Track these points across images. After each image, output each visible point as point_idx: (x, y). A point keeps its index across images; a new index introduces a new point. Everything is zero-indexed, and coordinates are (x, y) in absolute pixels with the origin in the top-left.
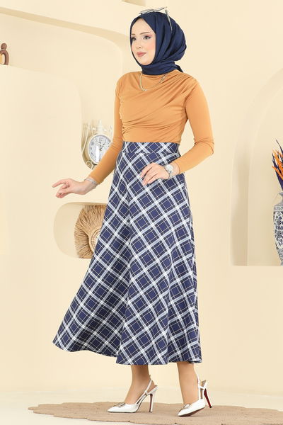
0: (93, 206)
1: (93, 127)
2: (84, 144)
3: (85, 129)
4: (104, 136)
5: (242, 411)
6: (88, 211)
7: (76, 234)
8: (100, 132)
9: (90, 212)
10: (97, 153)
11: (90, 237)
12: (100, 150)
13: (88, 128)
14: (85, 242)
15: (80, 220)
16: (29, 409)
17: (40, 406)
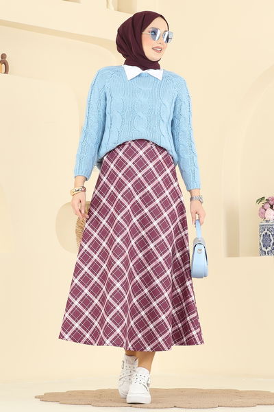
5: (236, 393)
16: (36, 397)
17: (45, 394)
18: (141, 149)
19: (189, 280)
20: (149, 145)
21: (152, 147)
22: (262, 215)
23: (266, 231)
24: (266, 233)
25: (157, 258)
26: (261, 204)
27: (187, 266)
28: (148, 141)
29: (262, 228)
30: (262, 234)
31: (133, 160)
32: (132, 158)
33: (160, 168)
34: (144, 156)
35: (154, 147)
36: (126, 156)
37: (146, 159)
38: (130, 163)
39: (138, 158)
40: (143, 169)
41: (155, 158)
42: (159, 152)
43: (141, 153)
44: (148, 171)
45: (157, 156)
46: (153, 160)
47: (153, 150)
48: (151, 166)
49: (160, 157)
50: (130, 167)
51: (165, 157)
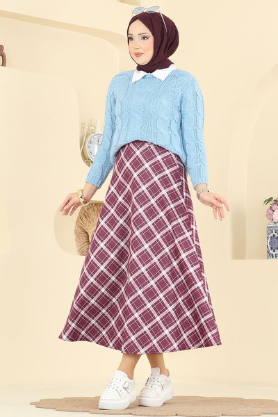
0: (92, 204)
1: (92, 126)
2: (82, 143)
3: (83, 128)
5: (242, 402)
7: (76, 231)
8: (98, 131)
9: (90, 210)
11: (90, 235)
13: (87, 127)
14: (85, 240)
15: (80, 217)
16: (31, 404)
17: (41, 400)
18: (138, 149)
20: (146, 146)
21: (150, 147)
22: (270, 217)
23: (274, 233)
24: (274, 235)
25: (152, 259)
26: (269, 205)
29: (270, 230)
30: (270, 236)
31: (130, 161)
32: (130, 158)
33: (157, 168)
34: (140, 156)
35: (152, 147)
36: (125, 156)
37: (142, 159)
38: (128, 164)
39: (135, 159)
40: (138, 169)
41: (153, 158)
42: (158, 152)
43: (138, 153)
44: (144, 171)
45: (156, 156)
46: (150, 160)
47: (151, 150)
48: (147, 165)
49: (159, 158)
50: (127, 168)
51: (165, 157)
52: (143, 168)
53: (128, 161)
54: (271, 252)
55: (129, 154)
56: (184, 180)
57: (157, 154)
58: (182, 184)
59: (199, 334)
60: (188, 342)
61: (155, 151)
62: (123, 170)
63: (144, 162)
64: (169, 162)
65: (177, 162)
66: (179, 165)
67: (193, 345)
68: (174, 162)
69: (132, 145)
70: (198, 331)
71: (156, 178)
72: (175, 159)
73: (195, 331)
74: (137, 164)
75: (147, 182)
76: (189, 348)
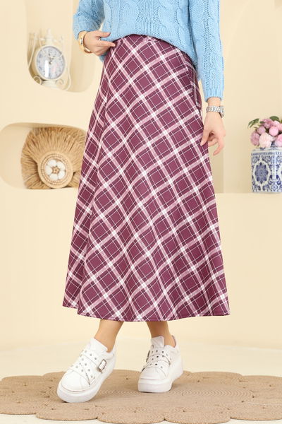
0: (42, 129)
1: (41, 37)
2: (30, 56)
3: (31, 40)
4: (54, 48)
6: (36, 135)
7: (22, 161)
8: (50, 43)
9: (39, 136)
10: (46, 67)
11: (39, 165)
12: (50, 63)
13: (35, 38)
14: (33, 171)
15: (27, 144)
19: (214, 222)
20: (145, 42)
21: (150, 44)
22: (255, 141)
23: (261, 161)
24: (261, 164)
27: (211, 203)
28: (145, 36)
29: (255, 157)
30: (256, 165)
31: (124, 62)
32: (123, 59)
33: (160, 71)
34: (137, 56)
35: (153, 44)
36: (117, 56)
37: (140, 59)
38: (120, 66)
39: (130, 59)
40: (134, 73)
41: (154, 58)
42: (161, 50)
43: (134, 51)
44: (142, 75)
45: (158, 56)
46: (151, 60)
47: (152, 47)
48: (146, 68)
49: (162, 57)
50: (120, 71)
51: (171, 57)
52: (142, 71)
53: (121, 62)
54: (258, 183)
55: (122, 52)
56: (195, 86)
57: (159, 52)
58: (193, 90)
59: (206, 297)
60: (192, 307)
61: (157, 48)
62: (114, 75)
63: (143, 63)
64: (176, 63)
65: (185, 63)
66: (188, 66)
67: (199, 312)
68: (182, 63)
69: (125, 41)
70: (205, 292)
71: (158, 85)
72: (183, 59)
73: (202, 292)
74: (133, 66)
75: (146, 90)
76: (193, 315)
